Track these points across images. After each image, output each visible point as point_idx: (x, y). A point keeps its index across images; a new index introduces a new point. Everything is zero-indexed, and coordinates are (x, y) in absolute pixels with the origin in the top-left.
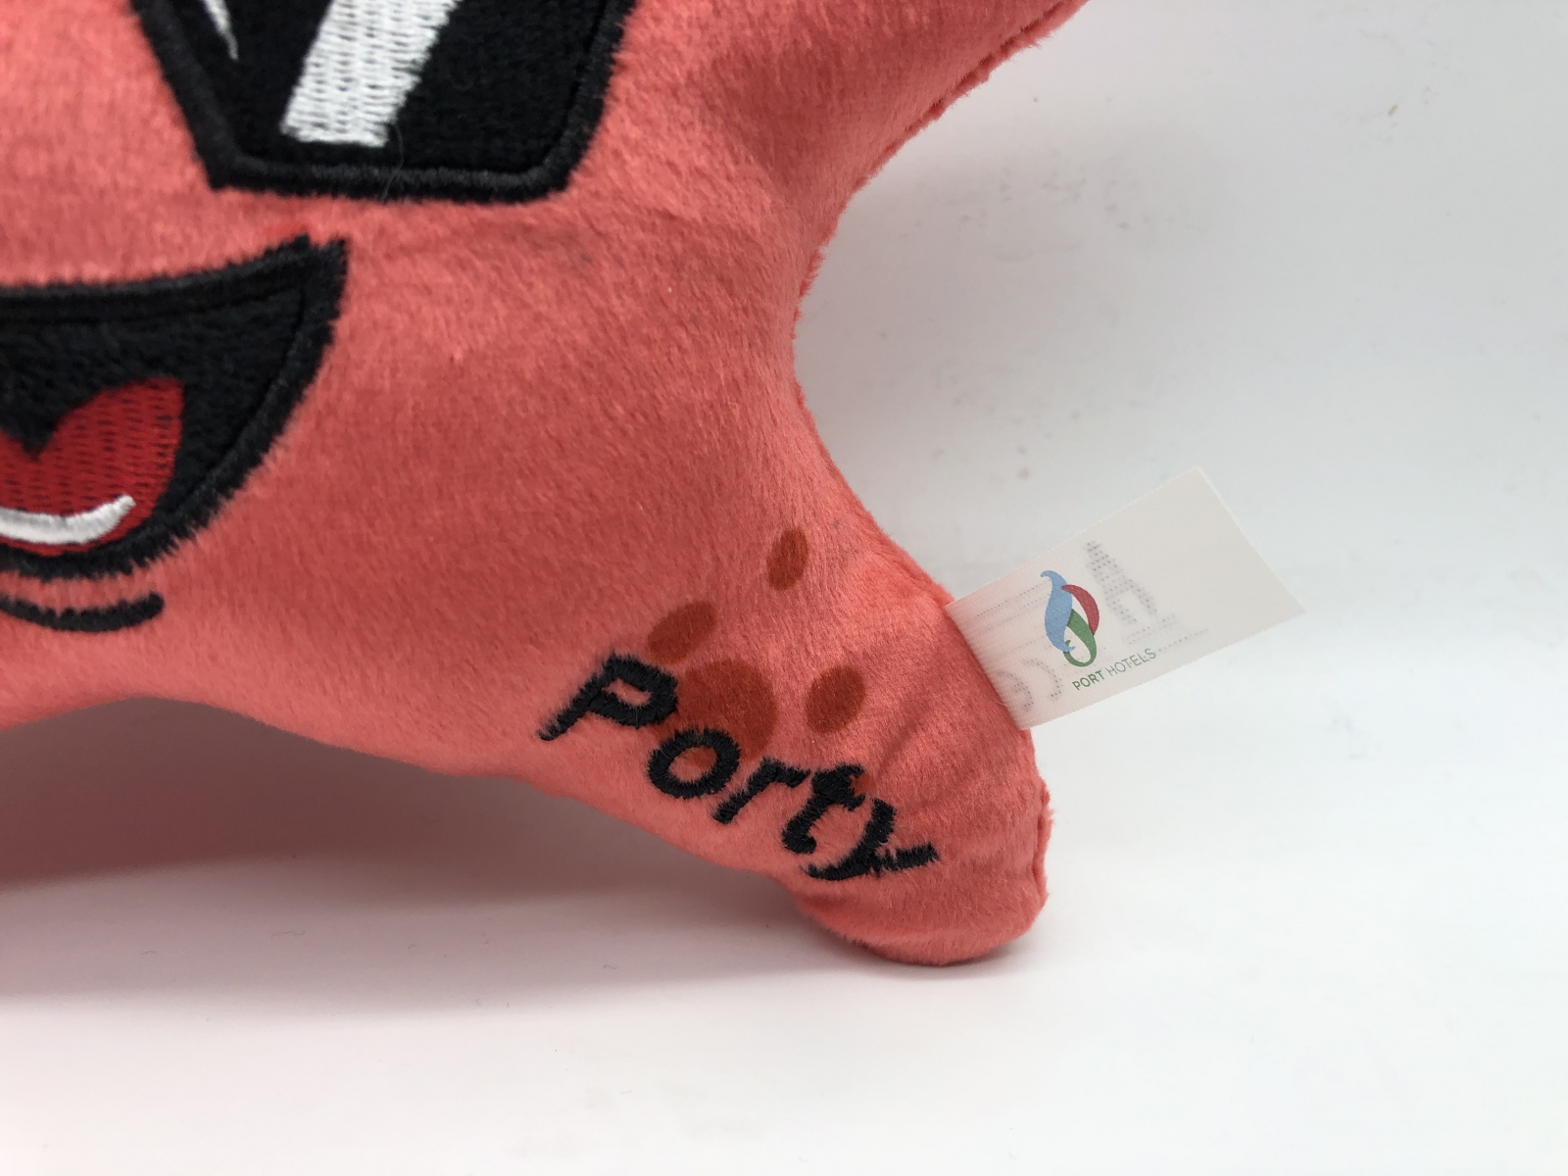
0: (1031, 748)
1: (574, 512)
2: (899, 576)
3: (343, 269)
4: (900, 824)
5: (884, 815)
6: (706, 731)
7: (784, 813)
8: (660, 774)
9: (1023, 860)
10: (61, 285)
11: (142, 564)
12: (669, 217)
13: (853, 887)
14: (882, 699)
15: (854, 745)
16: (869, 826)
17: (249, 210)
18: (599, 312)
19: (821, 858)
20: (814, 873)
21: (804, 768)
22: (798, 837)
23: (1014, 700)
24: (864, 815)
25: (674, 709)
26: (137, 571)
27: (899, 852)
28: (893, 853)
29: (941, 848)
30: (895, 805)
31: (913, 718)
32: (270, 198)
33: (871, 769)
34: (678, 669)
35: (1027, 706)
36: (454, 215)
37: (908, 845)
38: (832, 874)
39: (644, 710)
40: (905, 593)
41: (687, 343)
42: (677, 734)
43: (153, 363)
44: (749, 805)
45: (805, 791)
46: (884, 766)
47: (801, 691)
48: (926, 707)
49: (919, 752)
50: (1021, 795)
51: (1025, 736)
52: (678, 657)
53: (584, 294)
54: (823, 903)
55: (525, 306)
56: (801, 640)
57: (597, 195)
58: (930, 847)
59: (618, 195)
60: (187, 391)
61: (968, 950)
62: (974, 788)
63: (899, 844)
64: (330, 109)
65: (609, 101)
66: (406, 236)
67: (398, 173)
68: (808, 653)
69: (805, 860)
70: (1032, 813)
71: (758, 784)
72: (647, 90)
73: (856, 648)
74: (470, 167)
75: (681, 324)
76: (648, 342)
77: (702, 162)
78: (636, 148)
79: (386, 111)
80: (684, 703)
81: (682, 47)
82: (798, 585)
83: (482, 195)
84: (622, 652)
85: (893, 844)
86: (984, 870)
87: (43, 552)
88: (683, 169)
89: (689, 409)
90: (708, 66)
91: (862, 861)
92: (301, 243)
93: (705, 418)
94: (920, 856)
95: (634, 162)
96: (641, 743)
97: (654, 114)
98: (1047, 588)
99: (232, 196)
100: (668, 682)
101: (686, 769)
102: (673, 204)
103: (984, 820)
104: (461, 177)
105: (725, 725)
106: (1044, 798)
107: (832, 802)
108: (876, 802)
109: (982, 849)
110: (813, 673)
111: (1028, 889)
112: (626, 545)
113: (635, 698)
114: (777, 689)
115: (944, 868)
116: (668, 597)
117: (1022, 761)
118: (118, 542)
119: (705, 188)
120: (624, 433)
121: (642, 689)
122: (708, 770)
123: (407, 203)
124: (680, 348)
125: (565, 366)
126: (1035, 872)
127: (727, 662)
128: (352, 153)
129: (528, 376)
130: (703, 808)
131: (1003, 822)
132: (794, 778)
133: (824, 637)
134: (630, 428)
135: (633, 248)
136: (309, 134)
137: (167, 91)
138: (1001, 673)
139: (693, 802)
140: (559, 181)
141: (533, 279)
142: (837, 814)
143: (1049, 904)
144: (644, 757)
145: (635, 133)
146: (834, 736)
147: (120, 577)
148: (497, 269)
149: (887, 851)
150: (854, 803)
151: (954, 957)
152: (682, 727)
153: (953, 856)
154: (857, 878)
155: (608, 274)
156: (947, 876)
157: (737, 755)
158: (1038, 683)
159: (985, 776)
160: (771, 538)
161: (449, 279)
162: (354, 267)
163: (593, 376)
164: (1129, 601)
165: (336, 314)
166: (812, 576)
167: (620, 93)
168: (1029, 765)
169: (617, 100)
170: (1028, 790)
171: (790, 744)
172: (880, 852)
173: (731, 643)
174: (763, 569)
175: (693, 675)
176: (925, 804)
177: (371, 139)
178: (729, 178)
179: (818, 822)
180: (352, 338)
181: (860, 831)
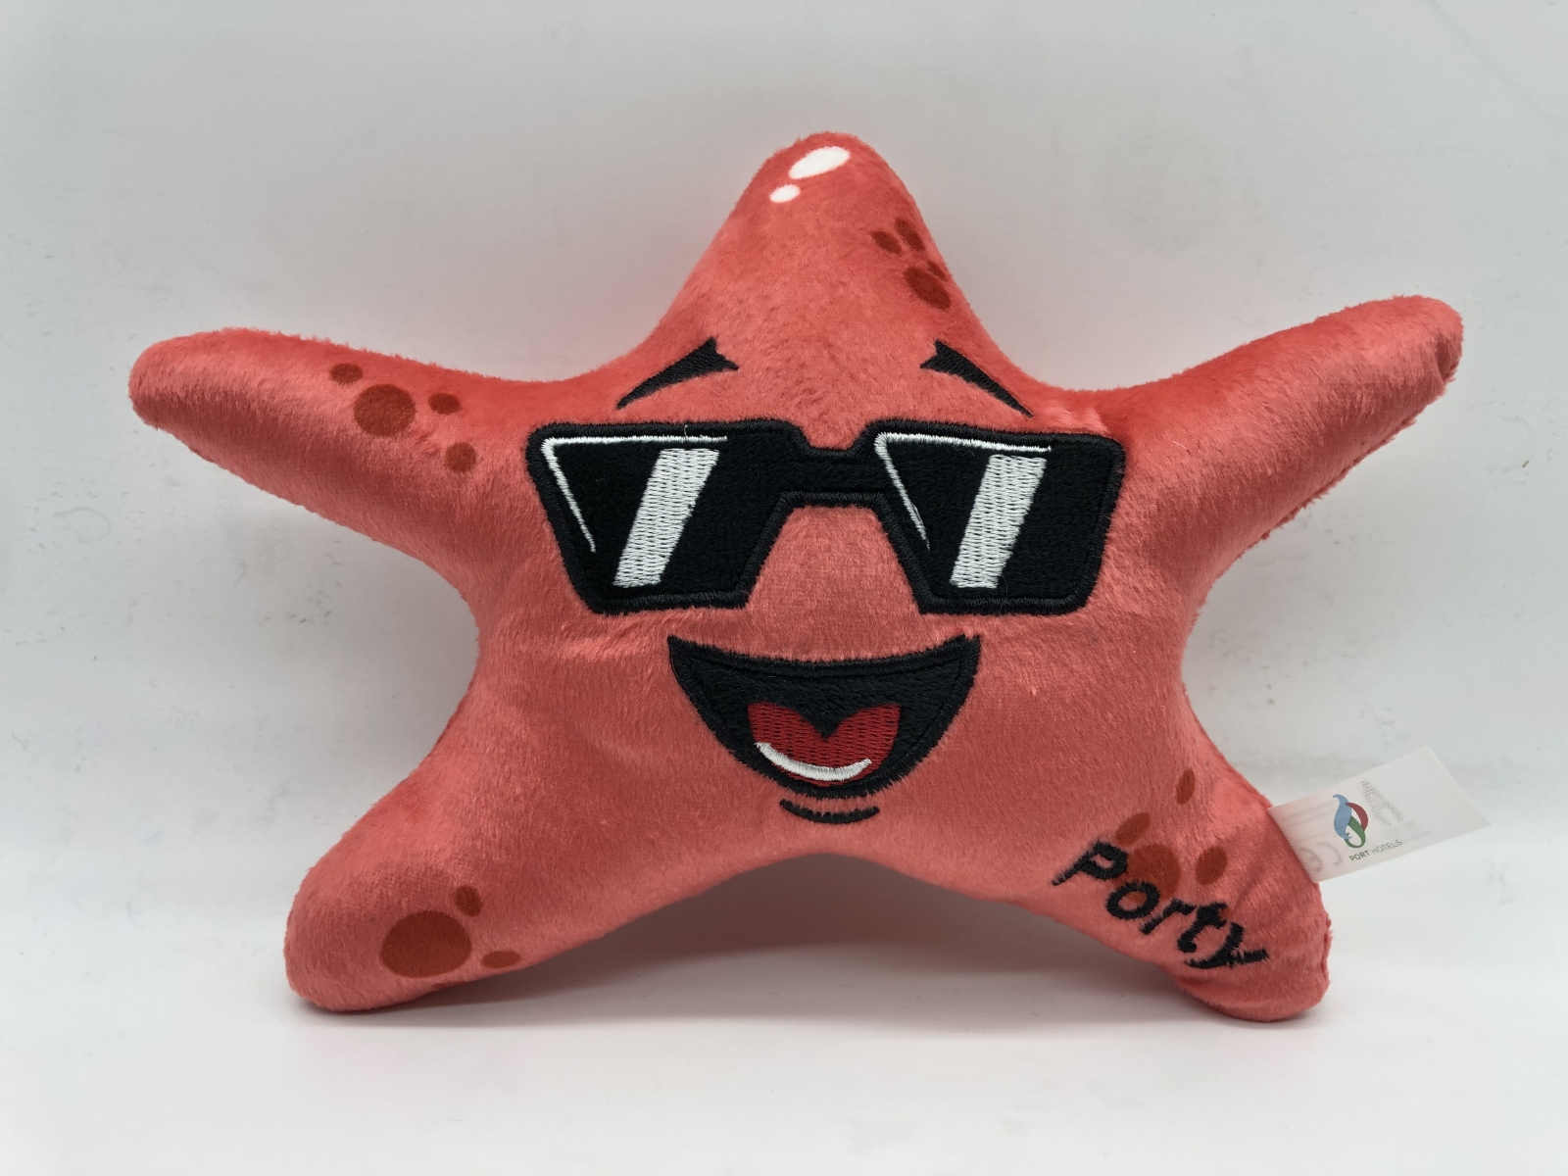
0: (1319, 894)
1: (1088, 770)
2: (1242, 792)
3: (978, 650)
4: (1245, 937)
5: (1237, 930)
6: (1143, 883)
7: (1180, 929)
8: (1114, 908)
9: (1316, 961)
10: (850, 660)
11: (872, 793)
12: (1134, 615)
13: (1216, 972)
14: (1238, 865)
15: (1222, 892)
16: (1228, 938)
17: (938, 623)
18: (1101, 667)
19: (1199, 955)
20: (1193, 964)
21: (1193, 904)
22: (1186, 943)
23: (1311, 866)
24: (1225, 931)
25: (1125, 870)
26: (869, 796)
27: (1245, 953)
28: (1242, 954)
29: (1270, 951)
30: (1244, 926)
31: (1255, 876)
32: (946, 616)
33: (1231, 906)
34: (1130, 849)
35: (1319, 869)
36: (1032, 620)
37: (1251, 949)
38: (1204, 965)
39: (1109, 871)
40: (1245, 802)
41: (1142, 679)
42: (1127, 884)
43: (889, 697)
44: (1161, 924)
45: (1193, 917)
46: (1238, 904)
47: (1193, 861)
48: (1262, 871)
49: (1258, 896)
50: (1316, 922)
51: (1316, 886)
52: (1131, 842)
53: (1094, 658)
54: (1194, 982)
55: (1066, 665)
56: (1193, 833)
57: (1101, 608)
58: (1264, 951)
59: (1110, 607)
60: (902, 710)
61: (1283, 1013)
62: (1290, 917)
63: (1246, 949)
64: (972, 571)
65: (1104, 558)
66: (1009, 633)
67: (1006, 601)
68: (1196, 839)
69: (1189, 956)
70: (1321, 932)
71: (1168, 913)
72: (1123, 551)
73: (1222, 836)
74: (1040, 598)
75: (1139, 668)
76: (1124, 680)
77: (1150, 585)
78: (1118, 582)
79: (997, 571)
80: (1131, 867)
81: (1141, 528)
82: (1191, 801)
83: (1046, 611)
84: (1104, 840)
85: (1242, 948)
86: (1295, 965)
87: (821, 785)
88: (1141, 589)
89: (1142, 712)
90: (1154, 537)
91: (1224, 958)
92: (960, 639)
93: (1150, 715)
94: (1258, 956)
95: (1117, 589)
96: (1105, 888)
97: (1127, 563)
98: (1337, 803)
99: (930, 617)
100: (1125, 855)
101: (1128, 903)
102: (1137, 610)
103: (1296, 936)
104: (1036, 602)
105: (1153, 881)
106: (1328, 923)
107: (1207, 924)
108: (1233, 924)
109: (1294, 953)
110: (1199, 851)
111: (1318, 976)
112: (1110, 784)
113: (1105, 864)
114: (1181, 860)
115: (1273, 963)
116: (1128, 812)
117: (1315, 902)
118: (860, 780)
119: (1151, 598)
120: (1112, 727)
121: (1109, 860)
122: (1141, 905)
123: (1009, 616)
124: (1138, 681)
125: (1085, 695)
126: (1323, 967)
127: (1155, 846)
128: (983, 592)
129: (1068, 701)
130: (1135, 925)
131: (1306, 937)
132: (1186, 910)
133: (1205, 830)
134: (1114, 724)
135: (1118, 632)
136: (962, 584)
137: (901, 568)
138: (1302, 849)
139: (1130, 923)
140: (1082, 602)
141: (1069, 652)
142: (1210, 930)
143: (1330, 987)
144: (1106, 896)
145: (1118, 574)
146: (1211, 886)
147: (859, 798)
148: (1053, 648)
149: (1238, 953)
150: (1220, 924)
151: (1275, 1017)
152: (1130, 880)
153: (1277, 957)
154: (1218, 968)
155: (1106, 647)
156: (1273, 967)
157: (1158, 896)
158: (1327, 857)
159: (1295, 910)
160: (1179, 775)
161: (1030, 653)
162: (984, 649)
163: (1097, 699)
164: (1386, 813)
165: (975, 672)
166: (1197, 795)
167: (1110, 553)
168: (1320, 905)
169: (1108, 557)
170: (1320, 919)
171: (1189, 891)
172: (1234, 953)
173: (1156, 835)
174: (1174, 794)
175: (1137, 852)
176: (1261, 926)
177: (991, 585)
178: (1162, 591)
179: (1198, 935)
180: (983, 684)
181: (1223, 940)
